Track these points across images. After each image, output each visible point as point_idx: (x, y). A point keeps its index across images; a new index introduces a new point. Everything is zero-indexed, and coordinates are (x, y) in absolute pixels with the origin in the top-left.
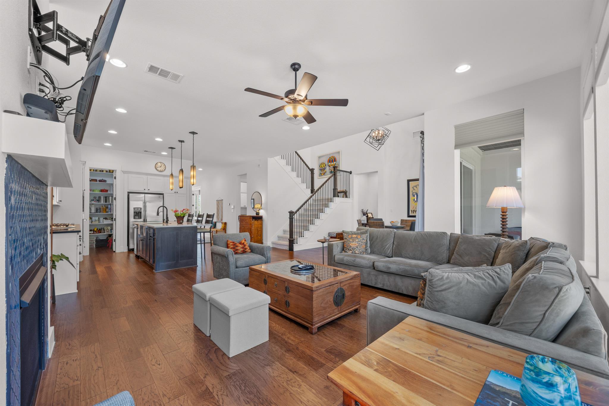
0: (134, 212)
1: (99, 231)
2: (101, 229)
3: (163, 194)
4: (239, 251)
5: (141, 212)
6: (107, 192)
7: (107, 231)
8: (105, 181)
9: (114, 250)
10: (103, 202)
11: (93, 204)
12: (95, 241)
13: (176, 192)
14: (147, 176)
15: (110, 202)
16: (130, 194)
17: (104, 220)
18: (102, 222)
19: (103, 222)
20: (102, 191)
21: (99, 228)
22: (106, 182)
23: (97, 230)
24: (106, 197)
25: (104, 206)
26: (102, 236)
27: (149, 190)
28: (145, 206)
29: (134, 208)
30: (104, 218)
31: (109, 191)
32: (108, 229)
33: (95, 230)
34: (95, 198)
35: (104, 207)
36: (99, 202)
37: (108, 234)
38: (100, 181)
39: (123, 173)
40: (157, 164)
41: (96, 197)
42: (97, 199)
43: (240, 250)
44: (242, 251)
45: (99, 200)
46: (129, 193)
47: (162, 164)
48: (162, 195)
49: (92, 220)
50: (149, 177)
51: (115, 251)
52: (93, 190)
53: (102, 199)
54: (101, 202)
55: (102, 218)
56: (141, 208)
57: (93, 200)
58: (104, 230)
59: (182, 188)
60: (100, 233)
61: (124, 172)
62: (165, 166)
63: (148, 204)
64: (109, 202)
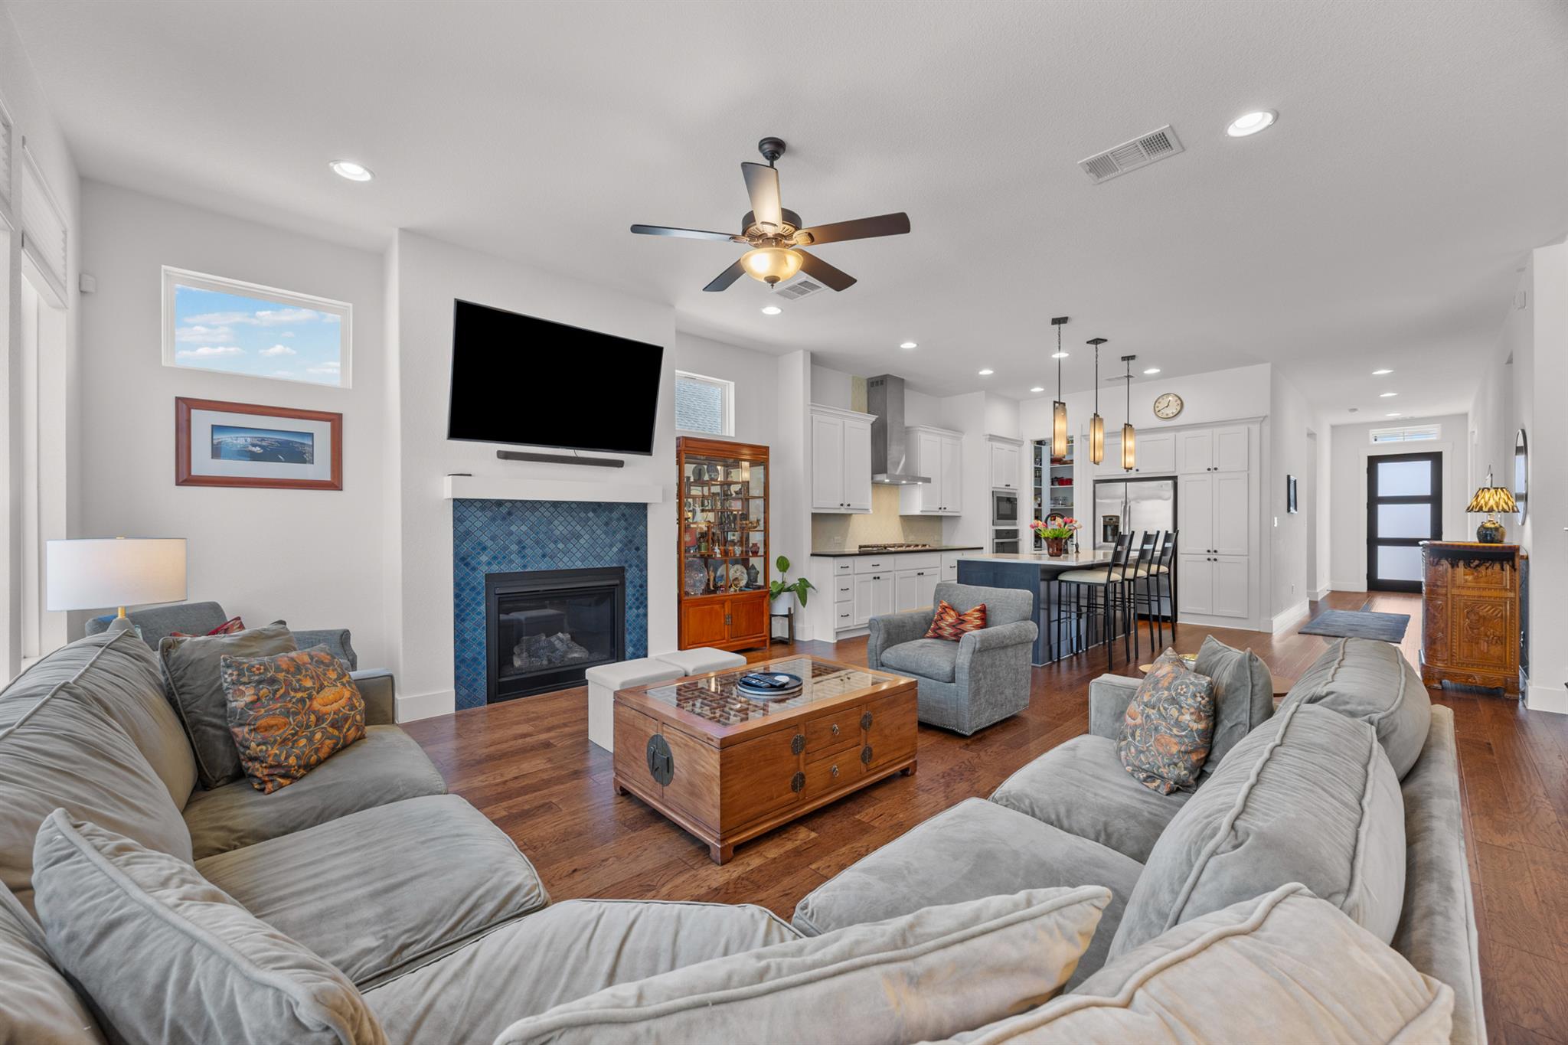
0: (1105, 526)
3: (1174, 478)
4: (946, 634)
5: (1118, 527)
13: (1212, 469)
28: (1125, 512)
29: (1103, 517)
40: (1159, 401)
43: (945, 630)
44: (951, 634)
46: (1095, 482)
47: (1171, 396)
48: (1171, 482)
56: (1118, 517)
62: (1179, 402)
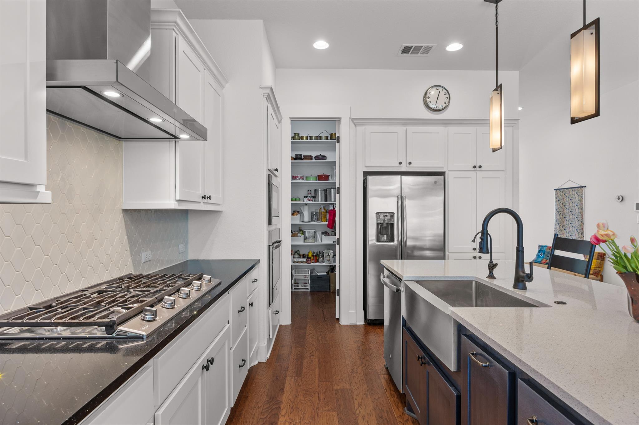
0: (378, 224)
1: (316, 257)
2: (319, 253)
3: (442, 174)
5: (392, 225)
6: (328, 180)
7: (327, 260)
8: (325, 158)
9: (337, 317)
10: (321, 201)
11: (306, 205)
12: (309, 278)
13: (477, 167)
14: (405, 128)
15: (333, 200)
16: (370, 178)
17: (323, 236)
18: (320, 241)
19: (322, 241)
20: (320, 177)
21: (316, 251)
22: (325, 160)
23: (313, 256)
24: (325, 191)
25: (323, 209)
26: (320, 268)
27: (410, 163)
28: (402, 208)
29: (377, 213)
30: (323, 233)
31: (330, 178)
32: (329, 255)
33: (310, 255)
34: (309, 192)
35: (323, 211)
36: (315, 201)
37: (330, 266)
38: (317, 158)
39: (355, 124)
40: (428, 95)
41: (311, 191)
42: (313, 194)
45: (315, 198)
46: (366, 174)
47: (441, 89)
48: (442, 177)
49: (304, 236)
50: (412, 129)
51: (338, 319)
52: (306, 177)
53: (320, 194)
54: (318, 201)
55: (321, 233)
56: (393, 213)
57: (307, 197)
58: (323, 256)
59: (501, 148)
60: (318, 261)
61: (356, 122)
62: (447, 96)
63: (408, 203)
64: (331, 201)
